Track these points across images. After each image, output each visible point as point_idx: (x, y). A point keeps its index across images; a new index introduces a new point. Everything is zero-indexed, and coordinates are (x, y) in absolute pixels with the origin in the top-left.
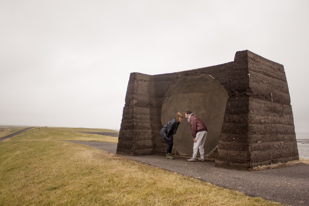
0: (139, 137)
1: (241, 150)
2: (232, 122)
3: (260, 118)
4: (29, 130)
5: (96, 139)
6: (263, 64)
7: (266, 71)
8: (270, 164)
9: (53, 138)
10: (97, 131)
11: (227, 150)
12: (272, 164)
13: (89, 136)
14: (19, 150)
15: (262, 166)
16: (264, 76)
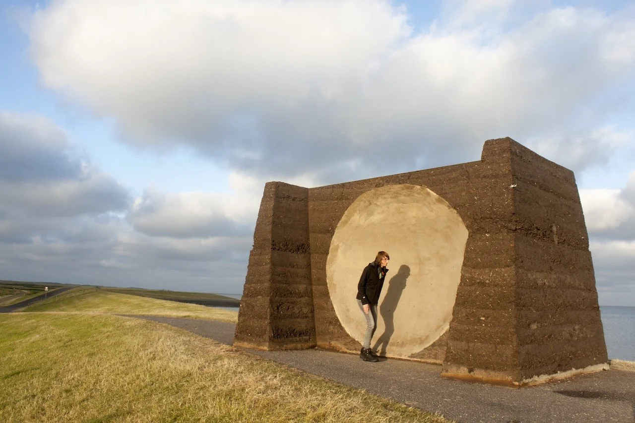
0: (281, 313)
1: (499, 343)
2: (479, 283)
3: (534, 276)
4: (63, 293)
5: (192, 314)
6: (538, 168)
7: (544, 181)
8: (555, 372)
9: (108, 309)
10: (195, 298)
11: (468, 342)
12: (559, 372)
13: (178, 308)
14: (38, 333)
15: (540, 377)
16: (541, 190)
